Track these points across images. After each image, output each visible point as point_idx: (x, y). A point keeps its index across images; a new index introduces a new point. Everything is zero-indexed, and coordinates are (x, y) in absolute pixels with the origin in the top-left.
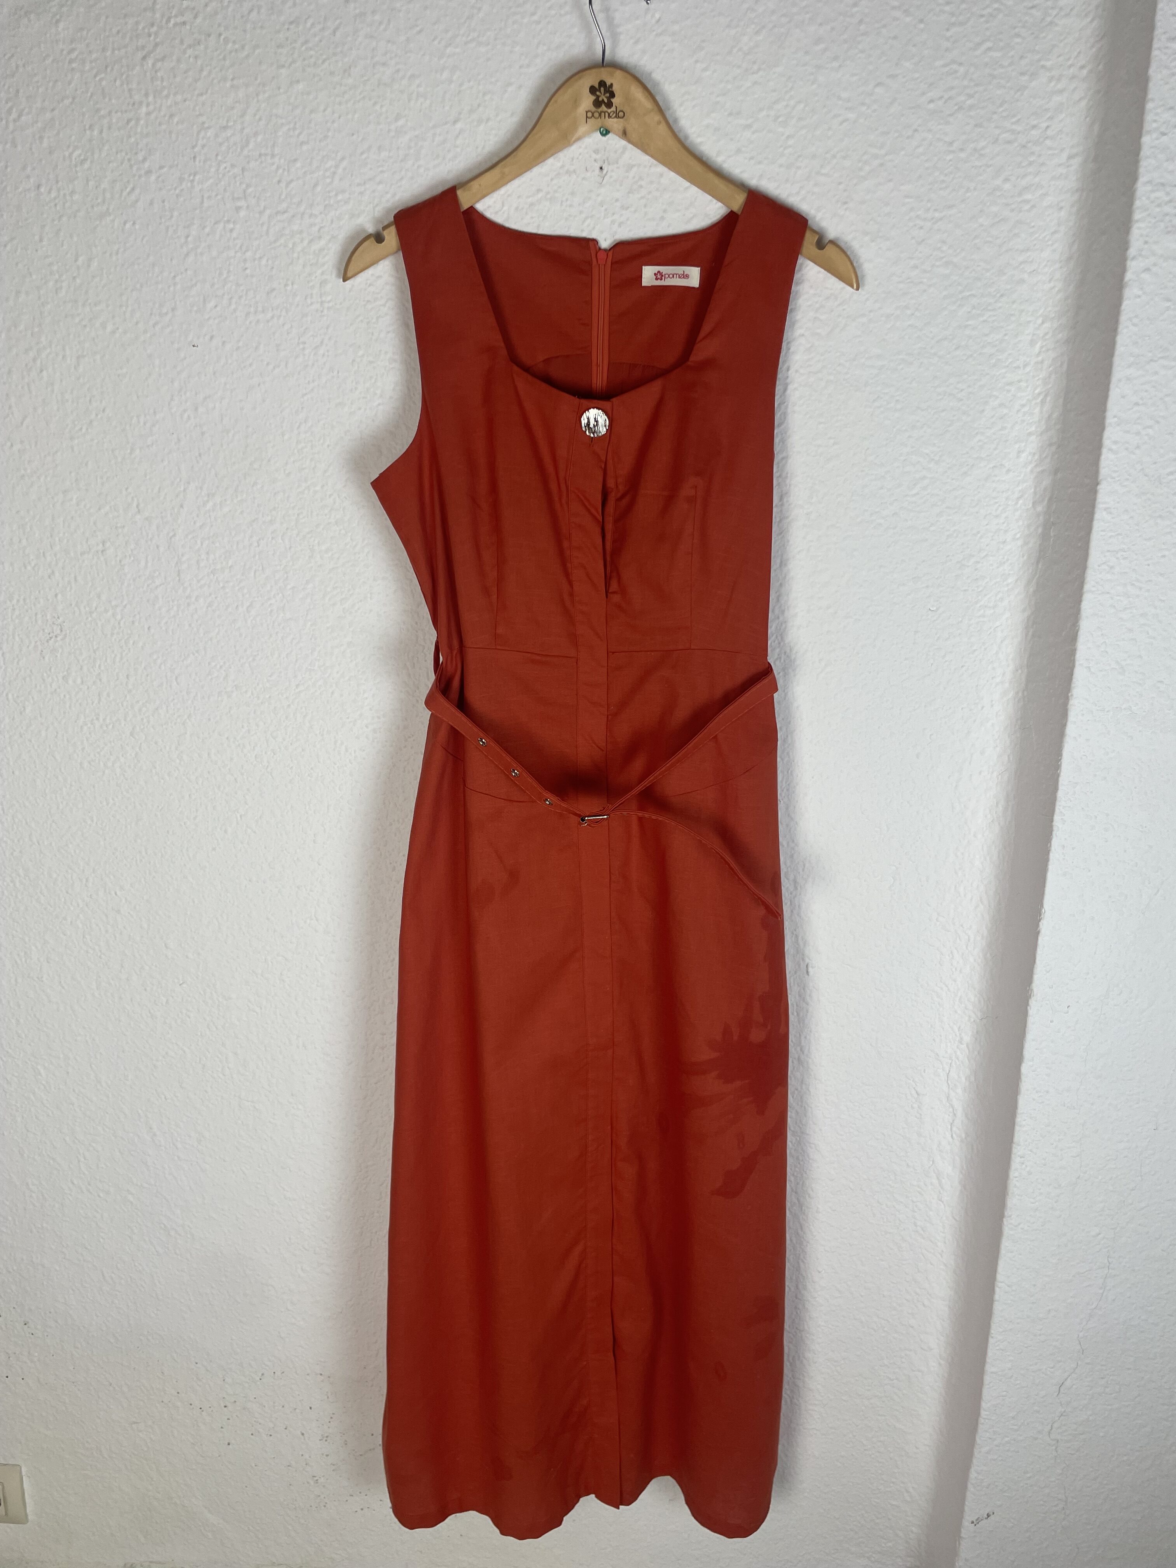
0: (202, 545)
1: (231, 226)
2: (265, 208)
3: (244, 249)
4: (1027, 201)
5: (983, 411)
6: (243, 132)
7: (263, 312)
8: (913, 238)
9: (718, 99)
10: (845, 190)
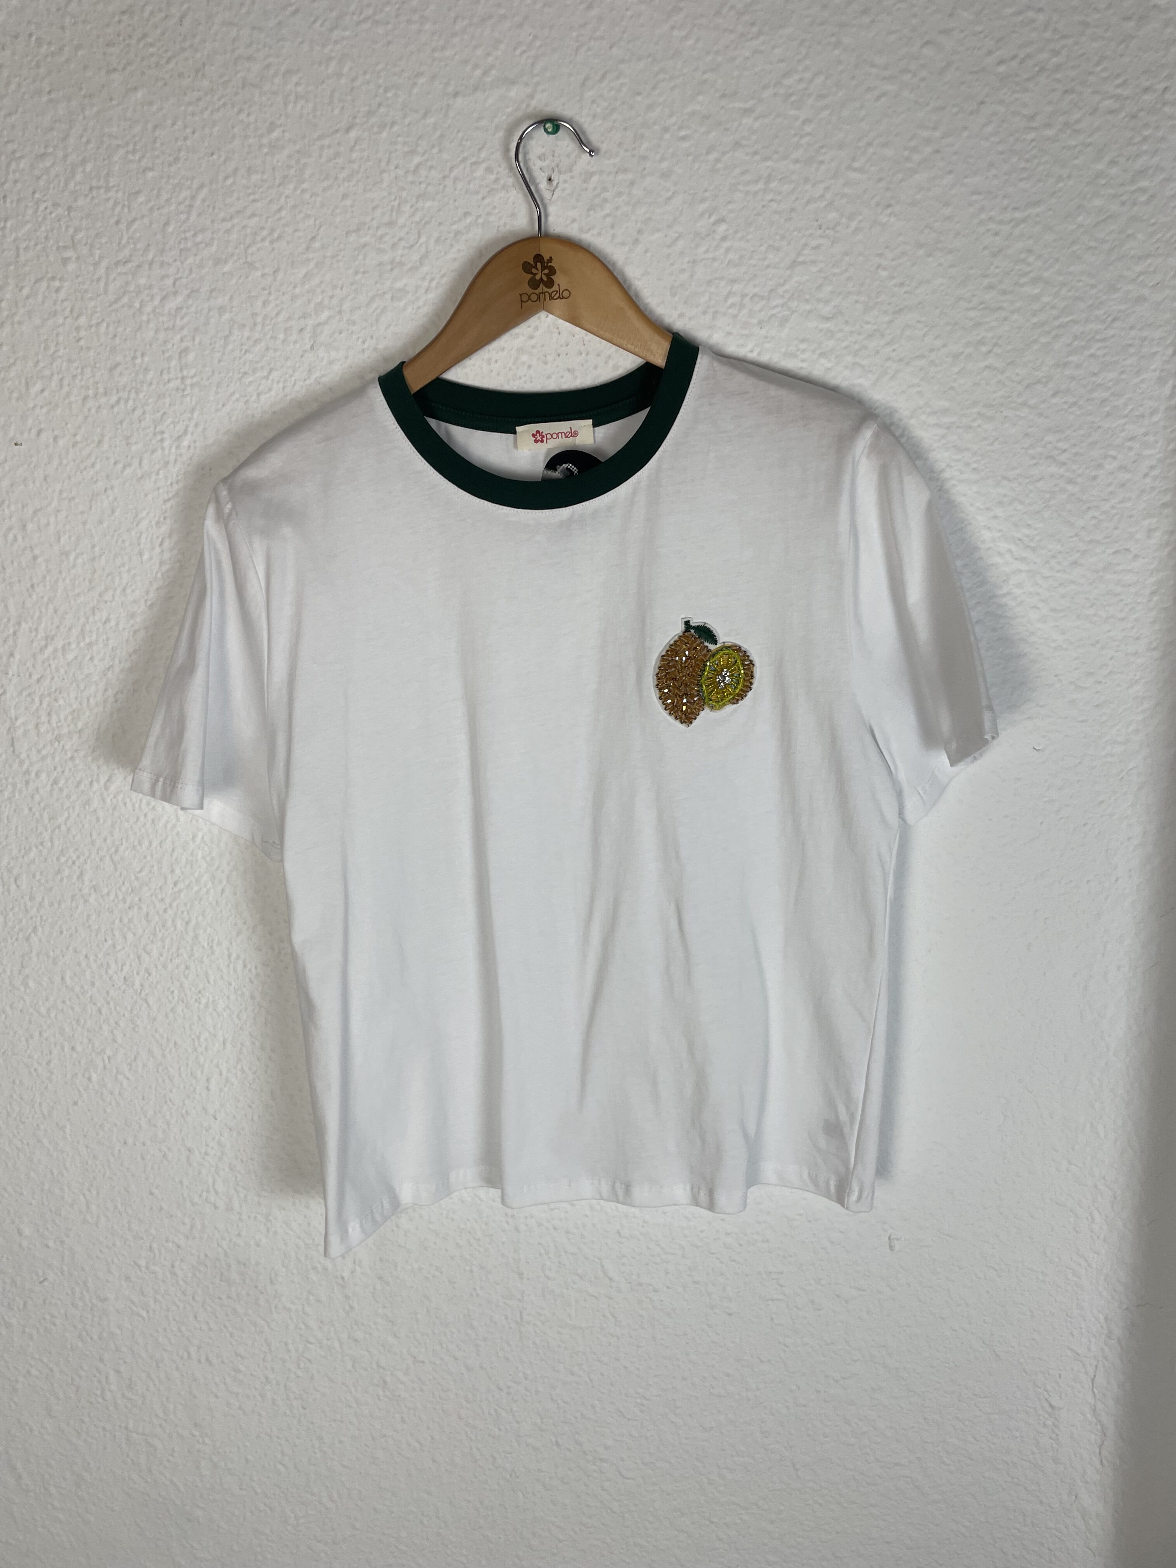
0: (41, 703)
1: (57, 284)
2: (101, 257)
3: (75, 314)
4: (1143, 190)
5: (1095, 478)
6: (66, 161)
7: (105, 394)
8: (985, 248)
9: (705, 76)
10: (888, 189)
